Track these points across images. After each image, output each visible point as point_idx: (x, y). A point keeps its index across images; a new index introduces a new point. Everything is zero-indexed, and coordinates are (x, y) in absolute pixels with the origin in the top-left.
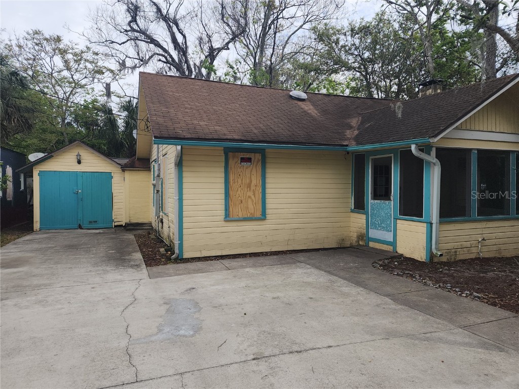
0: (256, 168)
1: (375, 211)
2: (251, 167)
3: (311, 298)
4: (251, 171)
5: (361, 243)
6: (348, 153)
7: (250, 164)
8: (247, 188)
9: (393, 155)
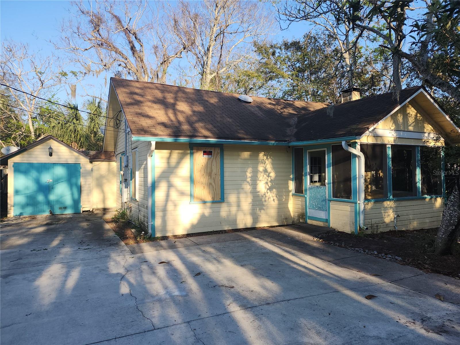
0: (216, 159)
1: (313, 194)
2: (212, 159)
3: (272, 265)
4: (212, 162)
5: (301, 221)
6: (289, 147)
7: (210, 156)
8: (209, 176)
9: (326, 149)
